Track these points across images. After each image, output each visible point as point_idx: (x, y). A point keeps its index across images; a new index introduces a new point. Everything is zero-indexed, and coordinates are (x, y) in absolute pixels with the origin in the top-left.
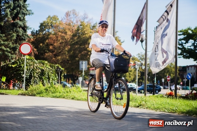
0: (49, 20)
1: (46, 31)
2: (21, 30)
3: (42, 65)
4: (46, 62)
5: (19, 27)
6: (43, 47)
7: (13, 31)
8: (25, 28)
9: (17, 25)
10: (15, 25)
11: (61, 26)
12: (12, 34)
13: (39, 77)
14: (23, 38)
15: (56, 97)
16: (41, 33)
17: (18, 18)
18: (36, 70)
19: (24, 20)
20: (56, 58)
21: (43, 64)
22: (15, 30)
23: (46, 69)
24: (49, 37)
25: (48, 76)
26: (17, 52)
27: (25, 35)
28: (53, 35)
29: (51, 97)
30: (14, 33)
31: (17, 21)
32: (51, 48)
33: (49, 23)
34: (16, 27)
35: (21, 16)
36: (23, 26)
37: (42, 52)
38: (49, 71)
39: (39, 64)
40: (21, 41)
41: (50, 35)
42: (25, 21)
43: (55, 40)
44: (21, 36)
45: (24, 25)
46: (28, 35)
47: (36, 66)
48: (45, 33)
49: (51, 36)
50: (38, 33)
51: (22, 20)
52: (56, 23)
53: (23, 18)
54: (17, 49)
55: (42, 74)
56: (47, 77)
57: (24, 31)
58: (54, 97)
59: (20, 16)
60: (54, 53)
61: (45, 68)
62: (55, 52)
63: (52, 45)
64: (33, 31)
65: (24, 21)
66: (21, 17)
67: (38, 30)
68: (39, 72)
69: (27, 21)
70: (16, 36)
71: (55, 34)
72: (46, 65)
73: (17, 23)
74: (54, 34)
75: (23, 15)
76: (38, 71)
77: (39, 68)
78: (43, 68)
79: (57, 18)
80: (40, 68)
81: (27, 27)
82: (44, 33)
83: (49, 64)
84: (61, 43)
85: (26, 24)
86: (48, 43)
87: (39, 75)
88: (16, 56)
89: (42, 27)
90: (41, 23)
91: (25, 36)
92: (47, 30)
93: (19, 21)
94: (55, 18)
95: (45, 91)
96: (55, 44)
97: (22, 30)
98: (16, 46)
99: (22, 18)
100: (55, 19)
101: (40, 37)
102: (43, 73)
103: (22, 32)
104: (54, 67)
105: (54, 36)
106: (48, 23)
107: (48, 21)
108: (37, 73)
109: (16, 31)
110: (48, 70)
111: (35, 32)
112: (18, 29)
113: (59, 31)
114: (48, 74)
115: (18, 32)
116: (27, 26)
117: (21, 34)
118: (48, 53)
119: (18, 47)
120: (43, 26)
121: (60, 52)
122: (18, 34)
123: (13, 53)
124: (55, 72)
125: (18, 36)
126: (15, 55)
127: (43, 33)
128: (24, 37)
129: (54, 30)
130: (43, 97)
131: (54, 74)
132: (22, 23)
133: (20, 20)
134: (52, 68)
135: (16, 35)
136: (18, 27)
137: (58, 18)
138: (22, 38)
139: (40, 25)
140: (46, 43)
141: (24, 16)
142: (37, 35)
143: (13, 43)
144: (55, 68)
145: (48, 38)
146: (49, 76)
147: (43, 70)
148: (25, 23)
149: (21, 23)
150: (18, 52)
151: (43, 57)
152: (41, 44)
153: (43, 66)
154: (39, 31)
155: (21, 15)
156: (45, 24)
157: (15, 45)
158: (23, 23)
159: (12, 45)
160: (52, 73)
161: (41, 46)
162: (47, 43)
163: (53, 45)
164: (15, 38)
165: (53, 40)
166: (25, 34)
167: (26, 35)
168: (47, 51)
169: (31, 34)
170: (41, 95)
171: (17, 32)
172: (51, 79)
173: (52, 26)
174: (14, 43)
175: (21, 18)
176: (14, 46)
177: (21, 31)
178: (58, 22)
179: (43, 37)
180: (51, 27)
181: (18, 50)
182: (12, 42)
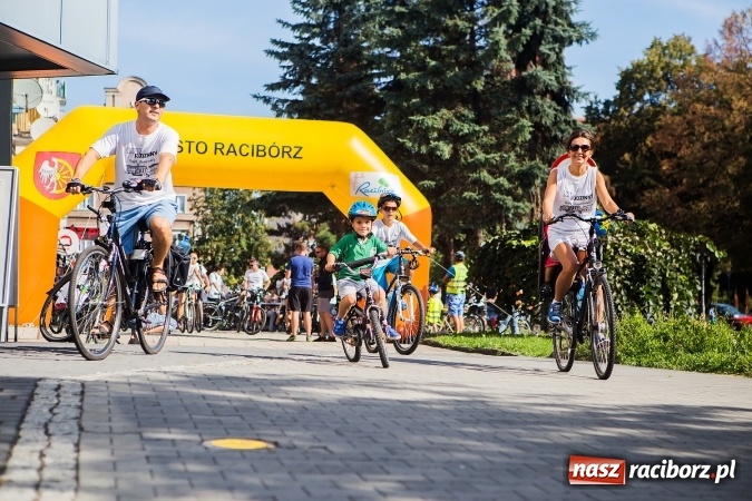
0: (657, 59)
1: (646, 102)
2: (547, 106)
3: (637, 238)
4: (653, 226)
5: (543, 95)
6: (635, 166)
7: (519, 108)
8: (562, 96)
9: (535, 87)
10: (524, 87)
11: (706, 79)
12: (517, 121)
13: (626, 287)
14: (556, 136)
15: (705, 365)
16: (622, 110)
17: (537, 58)
18: (613, 259)
19: (559, 64)
20: (689, 208)
21: (642, 234)
22: (525, 104)
23: (655, 254)
24: (657, 123)
25: (664, 283)
26: (535, 190)
27: (565, 121)
28: (673, 114)
29: (687, 369)
30: (523, 117)
31: (534, 69)
32: (664, 168)
33: (659, 69)
34: (531, 93)
35: (550, 50)
36: (555, 86)
37: (632, 186)
38: (666, 263)
39: (625, 235)
40: (549, 147)
41: (661, 117)
42: (564, 66)
43: (680, 137)
44: (548, 129)
45: (559, 82)
46: (574, 122)
47: (613, 245)
48: (641, 108)
49: (665, 119)
50: (611, 110)
51: (553, 64)
52: (683, 67)
53: (557, 54)
54: (537, 177)
55: (636, 275)
56: (659, 286)
57: (559, 108)
58: (696, 368)
59: (544, 49)
60: (681, 188)
61: (650, 251)
62: (681, 181)
63: (670, 156)
64: (594, 106)
65: (561, 68)
66: (547, 51)
67: (612, 99)
68: (625, 267)
69: (570, 68)
70: (531, 129)
71: (681, 111)
72: (655, 238)
73: (534, 77)
74: (676, 111)
75: (557, 45)
76: (621, 265)
77: (624, 250)
78: (643, 251)
79: (688, 47)
80: (629, 251)
81: (571, 92)
82: (636, 110)
83: (666, 234)
84: (706, 147)
85: (569, 78)
86: (654, 150)
87: (627, 278)
88: (534, 205)
89: (629, 88)
90: (624, 69)
91: (563, 126)
92: (647, 97)
93: (539, 68)
94: (680, 47)
95: (656, 343)
96: (684, 152)
97: (554, 104)
98: (531, 168)
99: (553, 57)
100: (680, 51)
101: (620, 128)
102: (640, 270)
103: (551, 112)
104: (687, 244)
105: (677, 119)
106: (653, 71)
107: (652, 62)
108: (618, 273)
109: (528, 108)
110: (660, 257)
111: (601, 107)
112: (538, 99)
113: (698, 100)
114: (663, 275)
115: (537, 112)
116: (574, 86)
117: (547, 121)
118: (654, 187)
119: (540, 169)
120: (631, 82)
121: (705, 184)
122: (537, 119)
123: (523, 196)
124: (688, 264)
125: (537, 126)
126: (530, 201)
127: (632, 109)
128: (562, 131)
129: (677, 97)
130: (650, 365)
131: (685, 274)
132: (553, 78)
133: (546, 66)
134: (679, 250)
135: (530, 124)
136: (538, 93)
137: (692, 48)
138: (553, 134)
139: (619, 78)
140: (644, 148)
141: (561, 51)
142: (609, 121)
143: (520, 158)
144: (687, 251)
145: (652, 131)
146: (669, 283)
147: (642, 257)
148: (563, 75)
149: (547, 77)
150: (538, 191)
151: (636, 205)
152: (627, 156)
153: (640, 243)
154: (618, 102)
155: (551, 46)
156: (639, 73)
157: (527, 163)
158: (557, 78)
159: (517, 164)
160: (678, 270)
161: (627, 163)
162: (649, 149)
163: (675, 155)
164: (529, 137)
165: (672, 136)
166: (563, 118)
167: (567, 123)
168: (652, 182)
169: (584, 119)
170: (644, 361)
171: (534, 112)
172: (676, 296)
173: (668, 81)
174: (525, 155)
175: (549, 55)
176: (524, 168)
177: (550, 107)
178: (694, 63)
179: (633, 127)
180: (664, 83)
181: (538, 182)
182: (516, 152)
